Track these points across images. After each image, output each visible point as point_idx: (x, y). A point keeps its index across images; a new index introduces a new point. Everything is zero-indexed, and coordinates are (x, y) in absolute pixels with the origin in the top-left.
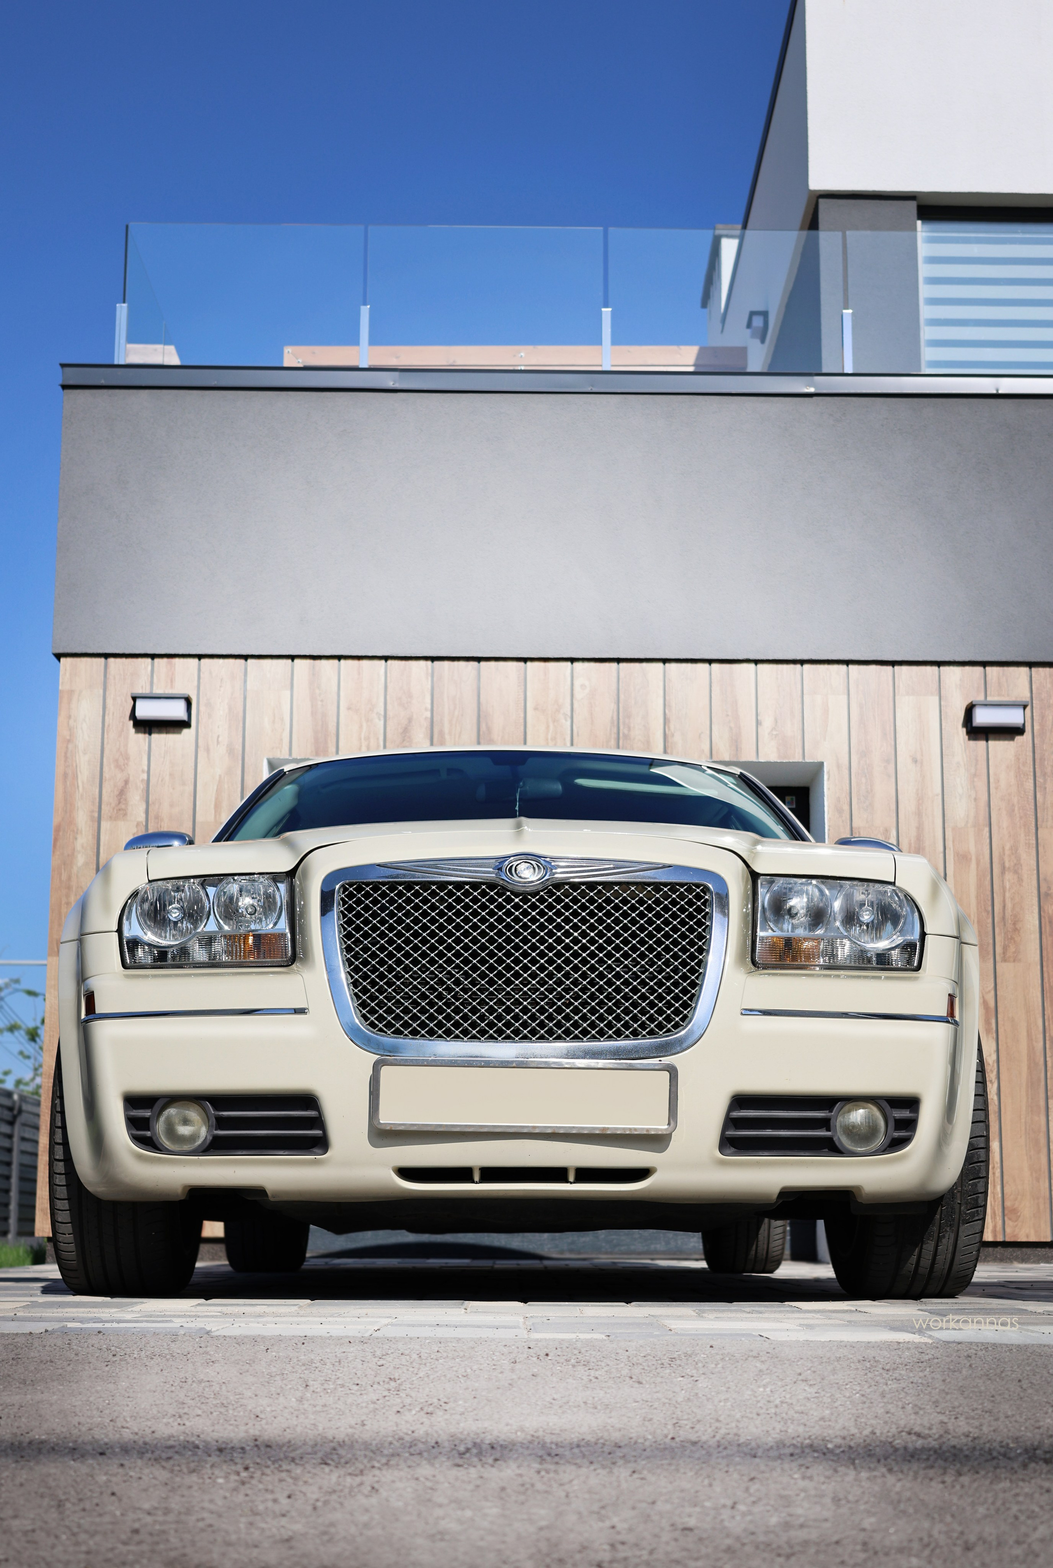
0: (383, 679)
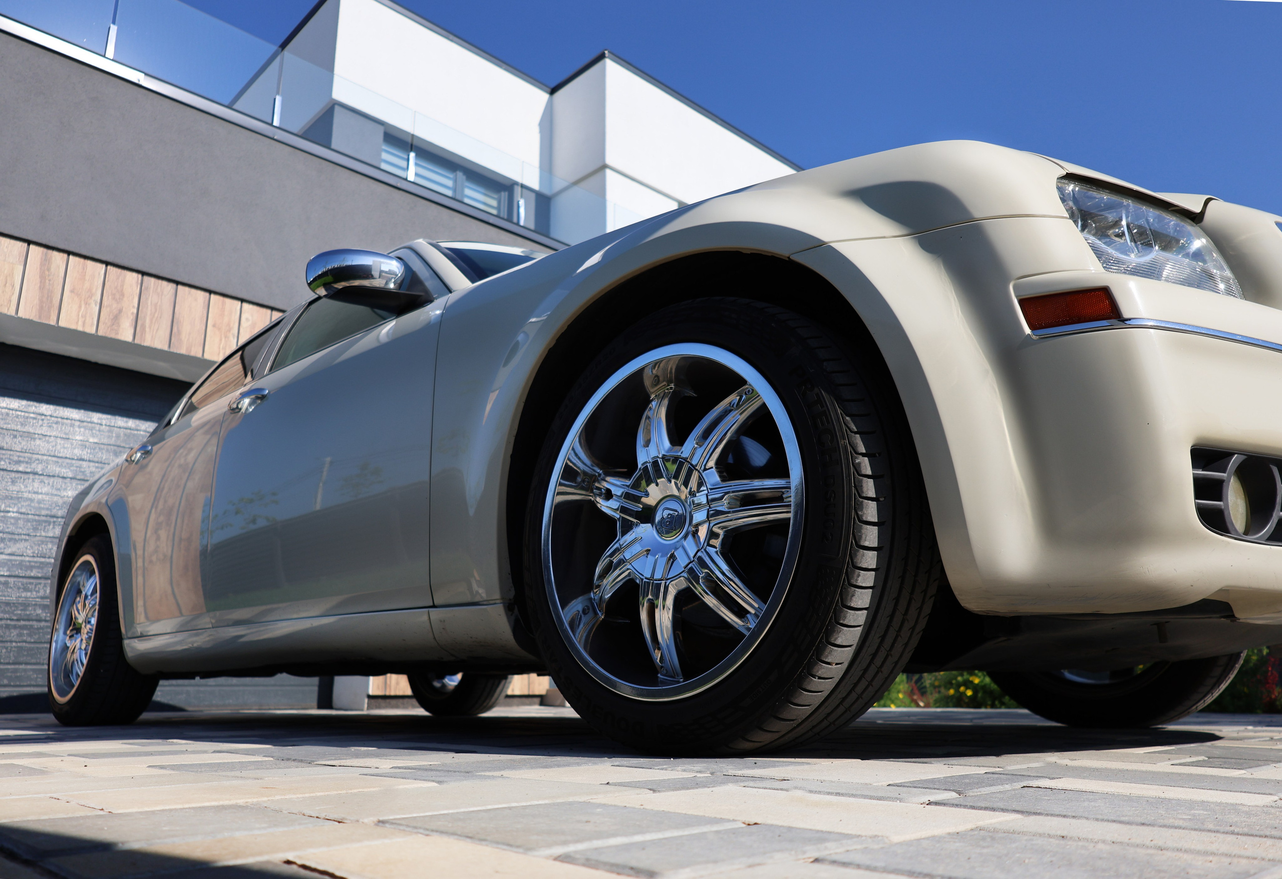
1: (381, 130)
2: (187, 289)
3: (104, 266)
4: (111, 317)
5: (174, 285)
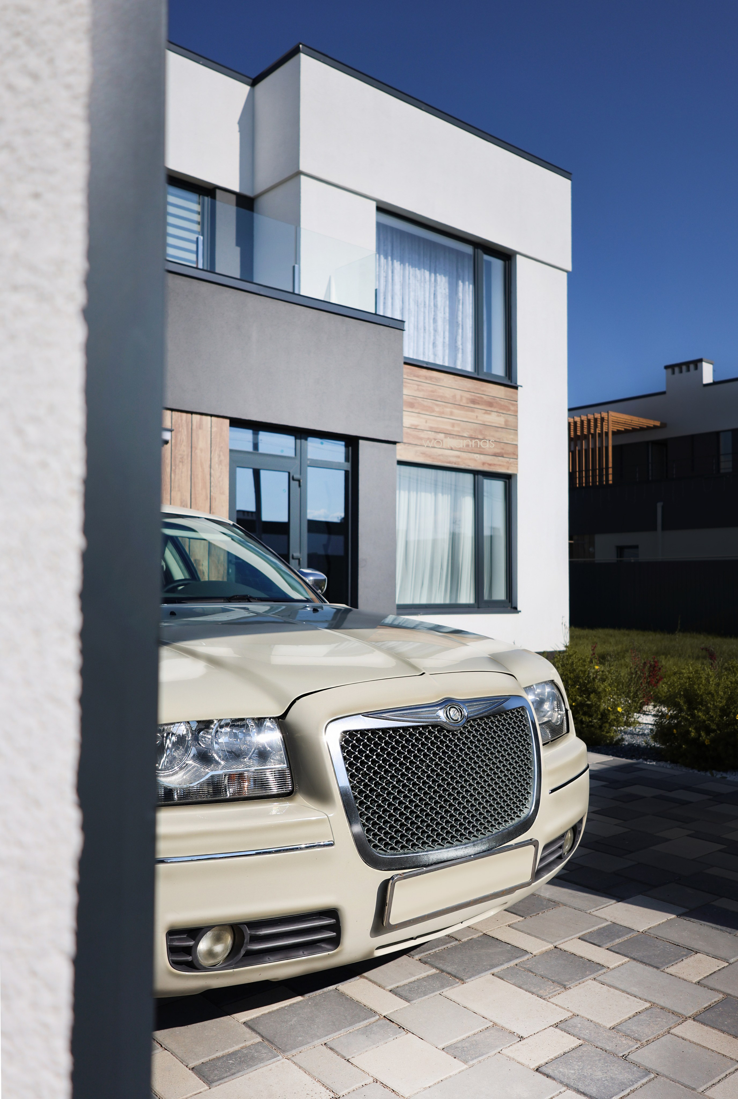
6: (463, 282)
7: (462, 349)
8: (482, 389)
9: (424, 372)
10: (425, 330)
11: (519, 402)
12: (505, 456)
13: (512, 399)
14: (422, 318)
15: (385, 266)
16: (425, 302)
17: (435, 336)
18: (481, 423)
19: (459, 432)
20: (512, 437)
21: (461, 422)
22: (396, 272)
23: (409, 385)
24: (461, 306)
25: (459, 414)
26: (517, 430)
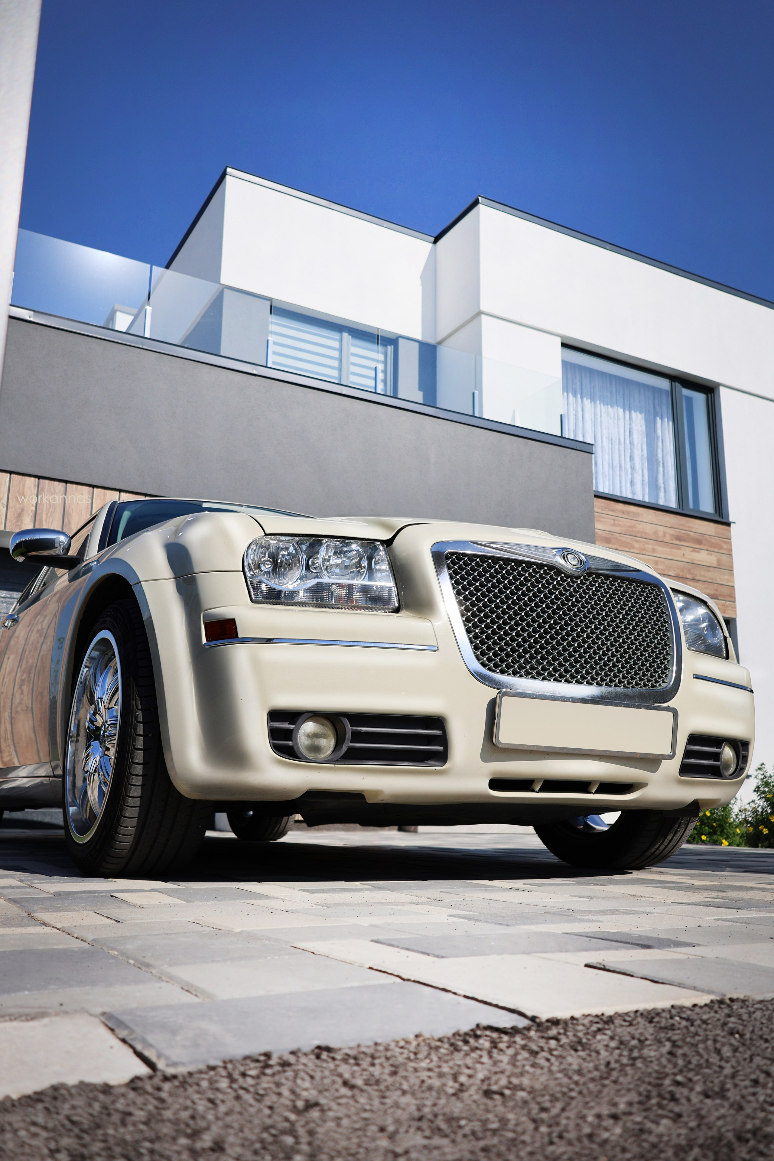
0: (8, 484)
1: (268, 304)
2: (74, 486)
3: (9, 475)
4: (16, 515)
5: (64, 484)
6: (662, 419)
7: (664, 488)
8: (688, 525)
9: (620, 506)
10: (620, 467)
11: (732, 540)
12: (719, 598)
13: (724, 537)
14: (617, 456)
15: (575, 404)
16: (619, 440)
17: (632, 474)
18: (689, 561)
19: (663, 570)
20: (726, 577)
21: (666, 560)
22: (586, 409)
23: (604, 520)
24: (660, 444)
25: (663, 551)
26: (732, 571)
